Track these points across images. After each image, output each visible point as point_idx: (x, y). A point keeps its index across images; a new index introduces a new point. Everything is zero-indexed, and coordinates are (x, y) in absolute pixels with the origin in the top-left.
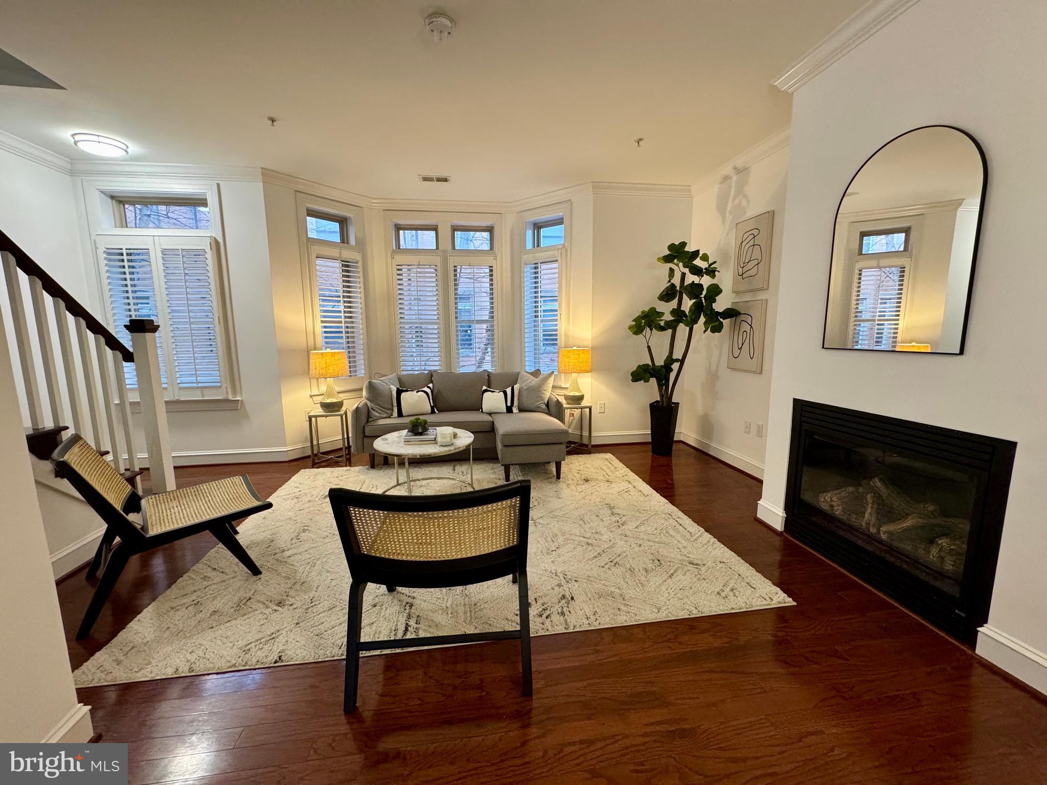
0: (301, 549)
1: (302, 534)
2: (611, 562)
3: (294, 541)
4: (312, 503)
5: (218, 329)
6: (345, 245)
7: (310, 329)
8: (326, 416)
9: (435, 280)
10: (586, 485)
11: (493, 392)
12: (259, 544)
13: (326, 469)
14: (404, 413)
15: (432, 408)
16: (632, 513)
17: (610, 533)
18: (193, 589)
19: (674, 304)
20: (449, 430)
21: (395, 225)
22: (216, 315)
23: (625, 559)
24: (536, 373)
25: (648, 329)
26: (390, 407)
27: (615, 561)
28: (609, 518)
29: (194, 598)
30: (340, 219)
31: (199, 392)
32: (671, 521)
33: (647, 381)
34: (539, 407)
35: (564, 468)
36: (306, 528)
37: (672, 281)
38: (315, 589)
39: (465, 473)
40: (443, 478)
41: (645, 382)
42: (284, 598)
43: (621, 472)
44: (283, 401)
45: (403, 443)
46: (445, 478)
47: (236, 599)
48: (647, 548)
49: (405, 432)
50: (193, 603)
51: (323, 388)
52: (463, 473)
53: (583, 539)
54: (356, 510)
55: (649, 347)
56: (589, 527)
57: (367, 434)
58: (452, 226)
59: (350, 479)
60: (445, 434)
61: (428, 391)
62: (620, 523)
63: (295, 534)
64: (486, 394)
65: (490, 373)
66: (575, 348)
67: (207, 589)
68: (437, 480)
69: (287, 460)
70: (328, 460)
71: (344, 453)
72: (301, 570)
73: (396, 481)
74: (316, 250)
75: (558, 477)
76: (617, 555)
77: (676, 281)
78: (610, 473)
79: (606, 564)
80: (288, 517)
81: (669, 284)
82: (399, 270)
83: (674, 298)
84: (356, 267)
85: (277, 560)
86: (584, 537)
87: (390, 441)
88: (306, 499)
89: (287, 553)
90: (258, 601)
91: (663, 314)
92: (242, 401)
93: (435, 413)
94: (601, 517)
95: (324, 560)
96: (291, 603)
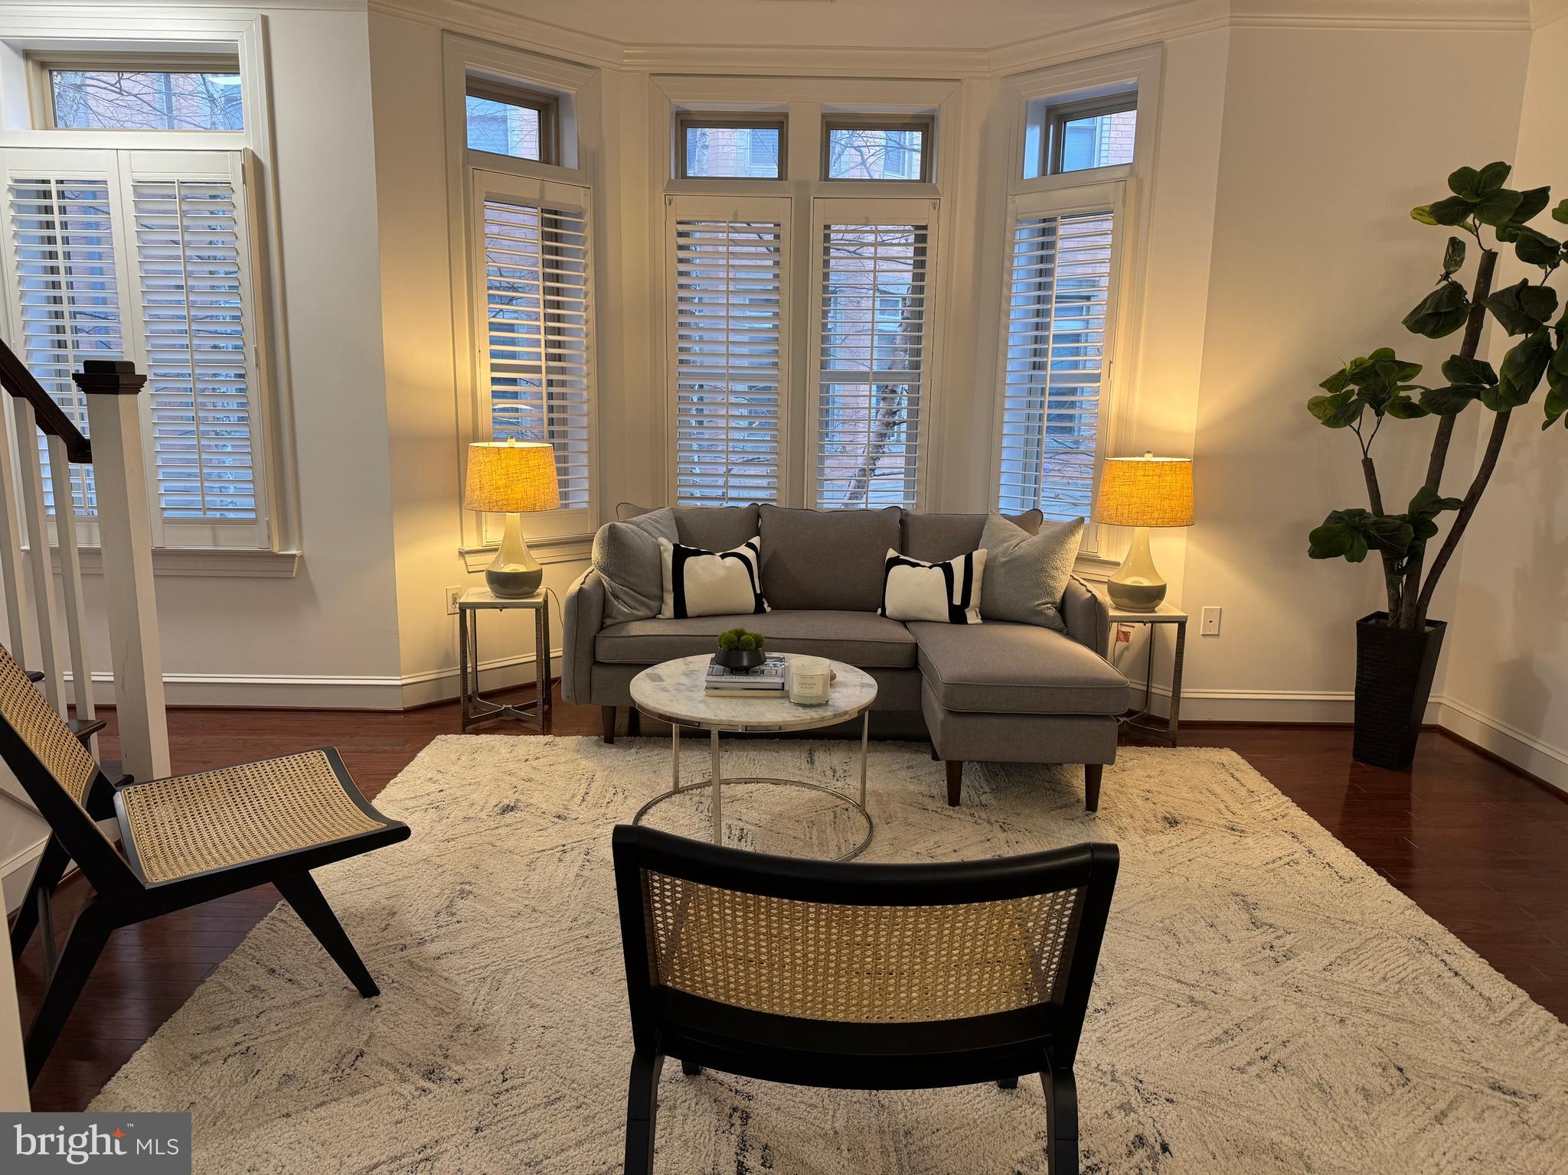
0: (464, 941)
1: (460, 904)
2: (1264, 1058)
3: (443, 918)
4: (472, 825)
5: (255, 381)
6: (551, 168)
7: (465, 382)
8: (502, 607)
9: (771, 263)
10: (1171, 837)
11: (914, 565)
12: (362, 918)
13: (497, 737)
14: (691, 607)
15: (758, 598)
16: (1312, 926)
17: (1252, 977)
18: (232, 1014)
19: (1454, 342)
20: (821, 665)
21: (678, 114)
22: (251, 347)
23: (1304, 1056)
24: (1031, 520)
25: (1368, 411)
26: (656, 591)
27: (1274, 1058)
28: (1244, 933)
29: (237, 1037)
30: (542, 100)
31: (207, 532)
32: (1427, 959)
33: (1356, 557)
34: (1041, 613)
35: (1108, 781)
36: (467, 887)
37: (1454, 277)
38: (509, 1048)
39: (840, 773)
40: (786, 782)
41: (1351, 559)
42: (440, 1060)
43: (1268, 804)
44: (399, 563)
45: (703, 693)
46: (792, 783)
47: (330, 1051)
48: (1362, 1031)
49: (703, 662)
50: (237, 1049)
51: (493, 535)
52: (835, 771)
53: (1177, 986)
54: (667, 880)
55: (1368, 464)
56: (1191, 953)
57: (600, 658)
58: (823, 116)
59: (557, 767)
60: (812, 677)
61: (750, 554)
62: (1279, 952)
63: (442, 902)
64: (896, 571)
65: (907, 514)
66: (1149, 457)
67: (263, 1019)
68: (772, 787)
69: (399, 707)
70: (498, 714)
71: (538, 696)
72: (468, 994)
73: (671, 780)
74: (488, 180)
75: (1092, 804)
76: (1279, 1040)
77: (1467, 276)
78: (1236, 807)
79: (1249, 1064)
80: (420, 856)
81: (1445, 283)
82: (681, 234)
83: (1456, 325)
84: (577, 227)
85: (411, 963)
86: (1179, 981)
87: (667, 682)
88: (457, 813)
89: (433, 949)
90: (382, 1063)
91: (1413, 369)
92: (301, 557)
93: (764, 611)
94: (1222, 929)
95: (519, 974)
96: (456, 1076)
